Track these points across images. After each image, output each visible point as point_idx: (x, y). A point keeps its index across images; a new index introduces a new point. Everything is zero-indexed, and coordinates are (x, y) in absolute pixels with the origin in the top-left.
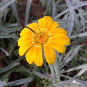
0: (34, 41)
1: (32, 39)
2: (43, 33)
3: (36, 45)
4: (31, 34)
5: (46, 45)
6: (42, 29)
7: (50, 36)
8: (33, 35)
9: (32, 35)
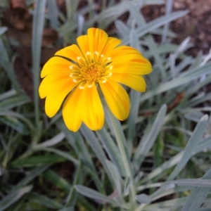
0: (78, 79)
1: (71, 76)
2: (93, 62)
3: (83, 85)
4: (67, 67)
5: (104, 82)
6: (88, 53)
7: (109, 64)
8: (71, 68)
9: (69, 68)
